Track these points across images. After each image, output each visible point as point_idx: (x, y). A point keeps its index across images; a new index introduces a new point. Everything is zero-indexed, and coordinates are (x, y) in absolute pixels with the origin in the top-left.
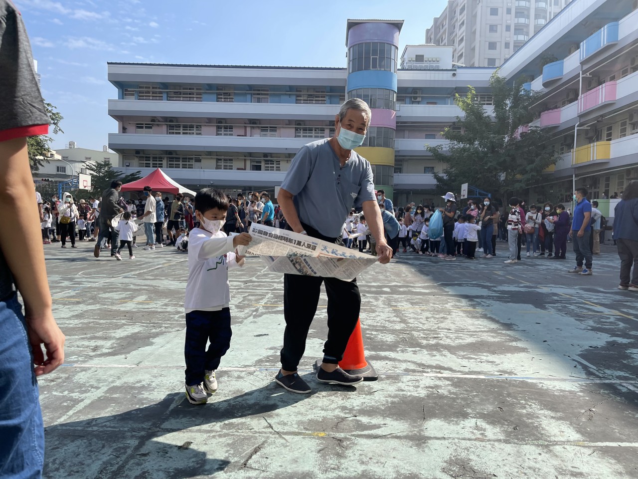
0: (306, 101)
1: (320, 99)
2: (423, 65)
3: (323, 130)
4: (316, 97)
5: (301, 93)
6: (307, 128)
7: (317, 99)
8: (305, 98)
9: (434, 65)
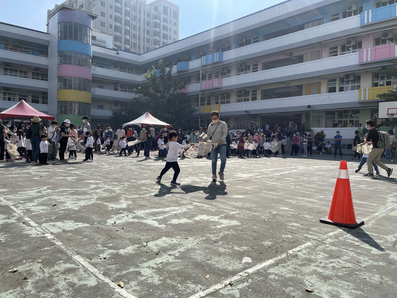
0: (12, 49)
1: (24, 50)
2: (96, 43)
3: (26, 73)
4: (20, 48)
5: (8, 43)
6: (13, 69)
7: (21, 49)
8: (12, 47)
9: (103, 44)
